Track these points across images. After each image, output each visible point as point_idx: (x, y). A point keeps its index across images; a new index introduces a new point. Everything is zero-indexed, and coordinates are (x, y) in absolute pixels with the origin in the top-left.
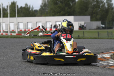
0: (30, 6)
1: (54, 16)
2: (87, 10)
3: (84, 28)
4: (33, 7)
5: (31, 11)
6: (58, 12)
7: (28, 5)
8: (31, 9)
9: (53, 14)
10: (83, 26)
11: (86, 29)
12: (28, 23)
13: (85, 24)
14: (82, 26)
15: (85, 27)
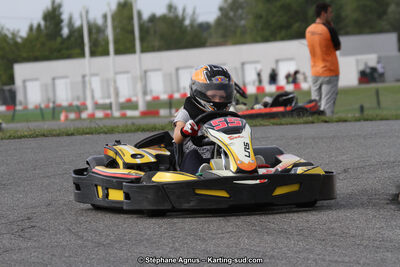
0: (184, 10)
1: (266, 40)
2: (385, 12)
3: (376, 75)
4: (194, 13)
5: (186, 27)
6: (281, 27)
7: (176, 9)
8: (187, 22)
9: (267, 33)
10: (374, 70)
11: (383, 81)
12: (181, 72)
13: (379, 62)
14: (368, 71)
15: (382, 75)
